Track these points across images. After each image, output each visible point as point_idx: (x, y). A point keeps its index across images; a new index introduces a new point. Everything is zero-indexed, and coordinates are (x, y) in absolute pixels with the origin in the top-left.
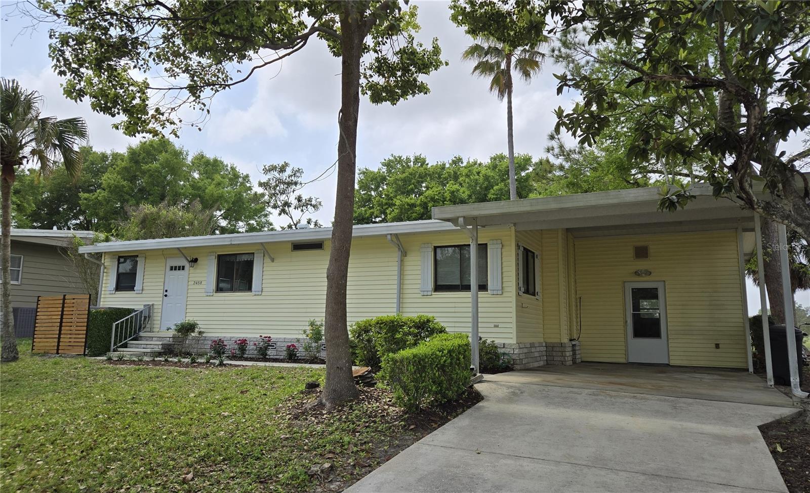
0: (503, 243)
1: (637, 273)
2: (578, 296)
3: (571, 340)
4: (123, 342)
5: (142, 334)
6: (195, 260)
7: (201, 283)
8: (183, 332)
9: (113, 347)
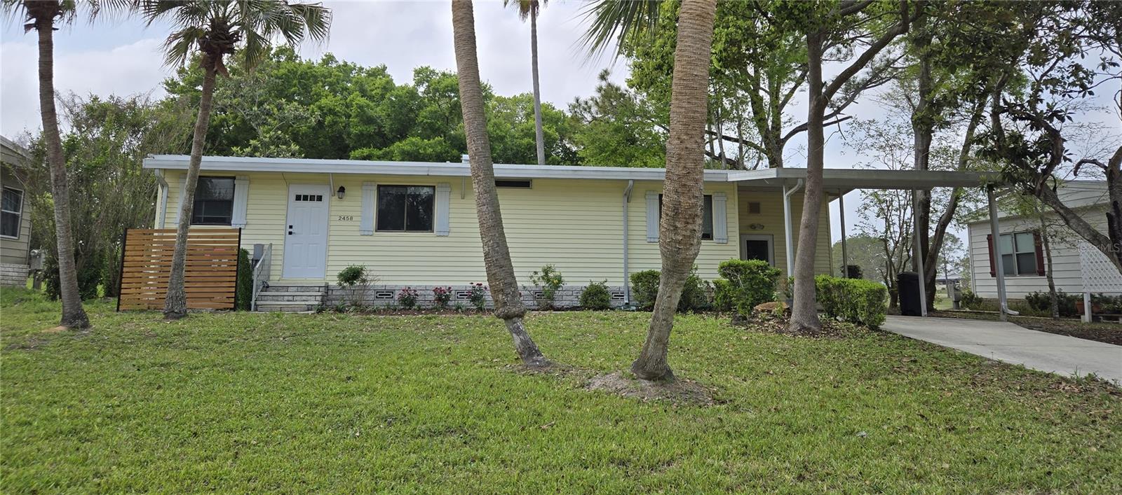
0: (727, 196)
1: (752, 227)
4: (258, 294)
5: (269, 283)
6: (342, 190)
7: (352, 218)
8: (347, 280)
9: (254, 299)
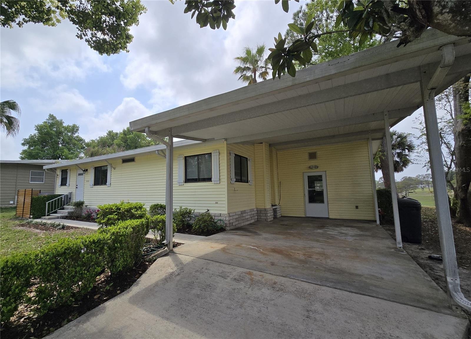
0: (220, 152)
1: (310, 168)
2: (279, 181)
3: (272, 206)
4: (54, 211)
5: (65, 207)
6: (87, 170)
7: (89, 181)
9: (47, 213)
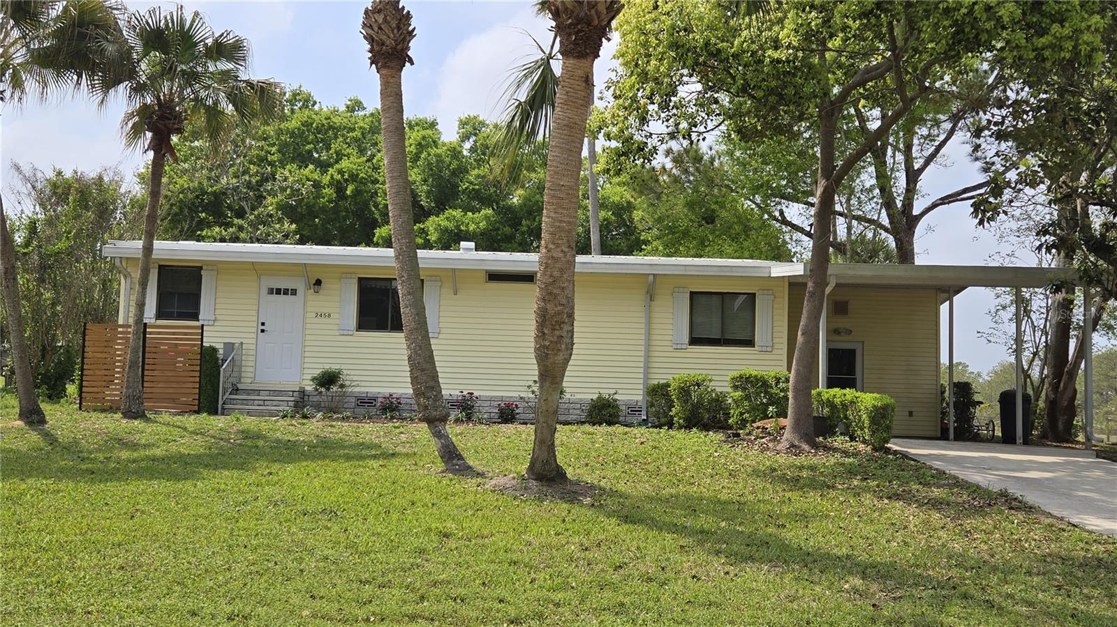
0: (775, 294)
1: (836, 332)
5: (240, 386)
6: (318, 282)
7: (329, 315)
8: (322, 385)
9: (220, 402)
